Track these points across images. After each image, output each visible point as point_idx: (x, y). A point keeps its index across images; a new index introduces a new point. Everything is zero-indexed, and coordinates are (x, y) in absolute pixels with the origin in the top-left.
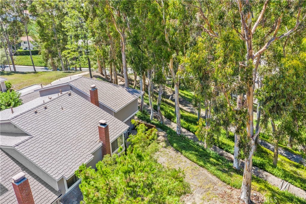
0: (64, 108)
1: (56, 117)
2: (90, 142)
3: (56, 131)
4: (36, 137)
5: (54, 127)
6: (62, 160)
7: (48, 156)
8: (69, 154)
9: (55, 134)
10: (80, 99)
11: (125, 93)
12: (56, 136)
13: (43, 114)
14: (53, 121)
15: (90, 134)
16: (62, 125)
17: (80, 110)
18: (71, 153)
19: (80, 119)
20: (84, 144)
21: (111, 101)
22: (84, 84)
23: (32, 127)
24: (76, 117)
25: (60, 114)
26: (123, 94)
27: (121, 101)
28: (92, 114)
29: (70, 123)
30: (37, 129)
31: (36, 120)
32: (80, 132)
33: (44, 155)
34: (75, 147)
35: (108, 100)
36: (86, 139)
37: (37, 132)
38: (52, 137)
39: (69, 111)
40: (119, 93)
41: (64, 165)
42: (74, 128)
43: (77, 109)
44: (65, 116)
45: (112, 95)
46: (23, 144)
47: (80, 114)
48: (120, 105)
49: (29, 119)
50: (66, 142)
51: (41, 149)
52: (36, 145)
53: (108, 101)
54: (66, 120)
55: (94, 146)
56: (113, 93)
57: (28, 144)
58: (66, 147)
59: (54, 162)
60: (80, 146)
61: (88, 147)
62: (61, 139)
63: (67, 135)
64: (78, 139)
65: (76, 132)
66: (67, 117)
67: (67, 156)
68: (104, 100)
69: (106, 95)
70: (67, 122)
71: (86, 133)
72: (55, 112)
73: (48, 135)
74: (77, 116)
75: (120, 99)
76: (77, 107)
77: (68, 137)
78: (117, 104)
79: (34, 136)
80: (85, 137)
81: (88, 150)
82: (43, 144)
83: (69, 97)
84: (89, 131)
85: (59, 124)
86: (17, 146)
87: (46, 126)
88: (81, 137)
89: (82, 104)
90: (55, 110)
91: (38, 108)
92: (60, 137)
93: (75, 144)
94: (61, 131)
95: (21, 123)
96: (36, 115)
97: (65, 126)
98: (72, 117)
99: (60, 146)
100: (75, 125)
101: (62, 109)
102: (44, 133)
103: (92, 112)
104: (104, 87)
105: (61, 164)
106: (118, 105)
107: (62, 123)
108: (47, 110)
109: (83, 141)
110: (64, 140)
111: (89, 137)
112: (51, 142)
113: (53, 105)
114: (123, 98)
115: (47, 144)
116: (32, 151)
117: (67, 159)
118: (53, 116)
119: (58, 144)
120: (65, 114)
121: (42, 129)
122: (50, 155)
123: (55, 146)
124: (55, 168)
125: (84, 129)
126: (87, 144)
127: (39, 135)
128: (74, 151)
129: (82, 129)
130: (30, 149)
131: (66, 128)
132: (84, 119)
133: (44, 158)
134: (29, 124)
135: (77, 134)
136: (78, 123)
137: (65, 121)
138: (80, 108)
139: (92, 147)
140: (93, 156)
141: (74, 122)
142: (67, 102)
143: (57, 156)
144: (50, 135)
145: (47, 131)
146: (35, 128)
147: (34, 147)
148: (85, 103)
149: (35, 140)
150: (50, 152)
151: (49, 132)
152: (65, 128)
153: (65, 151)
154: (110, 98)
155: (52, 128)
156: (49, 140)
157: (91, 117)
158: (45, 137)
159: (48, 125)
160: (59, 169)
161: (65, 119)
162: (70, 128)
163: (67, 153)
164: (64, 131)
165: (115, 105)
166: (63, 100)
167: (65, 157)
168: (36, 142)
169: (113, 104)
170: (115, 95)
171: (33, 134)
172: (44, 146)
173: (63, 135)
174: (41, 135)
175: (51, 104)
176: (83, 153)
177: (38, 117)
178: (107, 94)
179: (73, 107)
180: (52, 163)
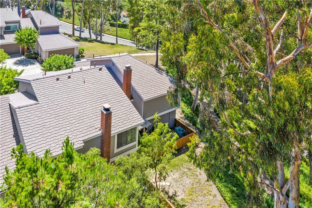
0: (87, 81)
1: (73, 89)
2: (90, 127)
3: (64, 104)
4: (41, 105)
5: (64, 99)
6: (49, 137)
7: (39, 129)
8: (60, 134)
9: (60, 107)
10: (108, 76)
11: (165, 81)
12: (60, 109)
13: (63, 83)
14: (67, 92)
15: (96, 117)
16: (73, 99)
17: (101, 88)
18: (64, 132)
19: (96, 98)
20: (83, 126)
21: (145, 87)
22: (126, 62)
23: (45, 93)
24: (93, 94)
25: (79, 87)
26: (163, 82)
27: (157, 89)
28: (111, 95)
29: (83, 99)
30: (47, 96)
31: (52, 87)
32: (86, 112)
33: (36, 126)
34: (72, 127)
35: (142, 84)
36: (88, 121)
37: (45, 99)
38: (56, 108)
39: (90, 87)
40: (158, 80)
41: (47, 144)
42: (83, 105)
43: (99, 86)
44: (83, 91)
45: (149, 81)
46: (26, 108)
47: (98, 93)
48: (153, 94)
49: (48, 84)
50: (66, 118)
51: (38, 118)
52: (35, 114)
53: (142, 86)
54: (81, 95)
55: (91, 132)
56: (152, 78)
57: (29, 110)
58: (62, 125)
59: (39, 138)
60: (77, 128)
61: (84, 131)
62: (63, 113)
63: (71, 111)
64: (80, 119)
65: (82, 111)
67: (57, 135)
68: (138, 84)
69: (143, 79)
70: (81, 97)
71: (91, 115)
72: (75, 84)
73: (53, 106)
74: (95, 93)
75: (156, 87)
76: (101, 84)
77: (72, 114)
78: (150, 91)
79: (40, 103)
80: (88, 119)
81: (82, 135)
82: (42, 114)
83: (98, 72)
84: (96, 114)
85: (72, 97)
86: (19, 108)
87: (58, 96)
88: (84, 118)
89: (107, 82)
90: (77, 82)
91: (63, 76)
92: (64, 111)
93: (73, 124)
94: (68, 105)
95: (38, 86)
96: (56, 83)
97: (75, 101)
98: (88, 93)
99: (57, 120)
100: (86, 103)
101: (84, 82)
102: (52, 102)
103: (112, 93)
104: (145, 70)
105: (45, 142)
106: (150, 93)
107: (75, 96)
108: (70, 79)
109: (84, 123)
110: (65, 116)
111: (92, 120)
112: (51, 114)
113: (79, 76)
114: (160, 86)
115: (47, 115)
116: (28, 118)
117: (54, 138)
118: (71, 87)
119: (57, 118)
120: (84, 88)
121: (52, 97)
122: (41, 128)
123: (53, 119)
124: (37, 144)
125: (93, 110)
126: (85, 128)
127: (45, 104)
128: (68, 131)
129: (91, 108)
130: (28, 115)
131: (76, 103)
132: (99, 99)
133: (34, 130)
134: (44, 89)
135: (82, 114)
136: (90, 101)
137: (79, 96)
138: (103, 85)
139: (88, 133)
140: (83, 144)
141: (87, 100)
142: (93, 77)
143: (47, 132)
144: (56, 106)
145: (56, 101)
146: (46, 95)
147: (33, 114)
148: (111, 81)
149: (38, 108)
150: (44, 124)
151: (56, 103)
152: (74, 104)
153: (59, 128)
154: (145, 83)
155: (62, 99)
156: (51, 112)
157: (109, 98)
158: (49, 107)
159: (60, 96)
160: (39, 147)
161: (80, 93)
162: (79, 104)
163: (59, 131)
164: (72, 106)
165: (147, 92)
166: (90, 73)
167: (54, 135)
168: (38, 110)
169: (145, 91)
170: (152, 81)
171: (41, 100)
172: (42, 117)
173: (68, 110)
174: (47, 103)
175: (77, 75)
176: (75, 137)
177: (56, 85)
178: (145, 78)
179: (96, 83)
180: (37, 138)
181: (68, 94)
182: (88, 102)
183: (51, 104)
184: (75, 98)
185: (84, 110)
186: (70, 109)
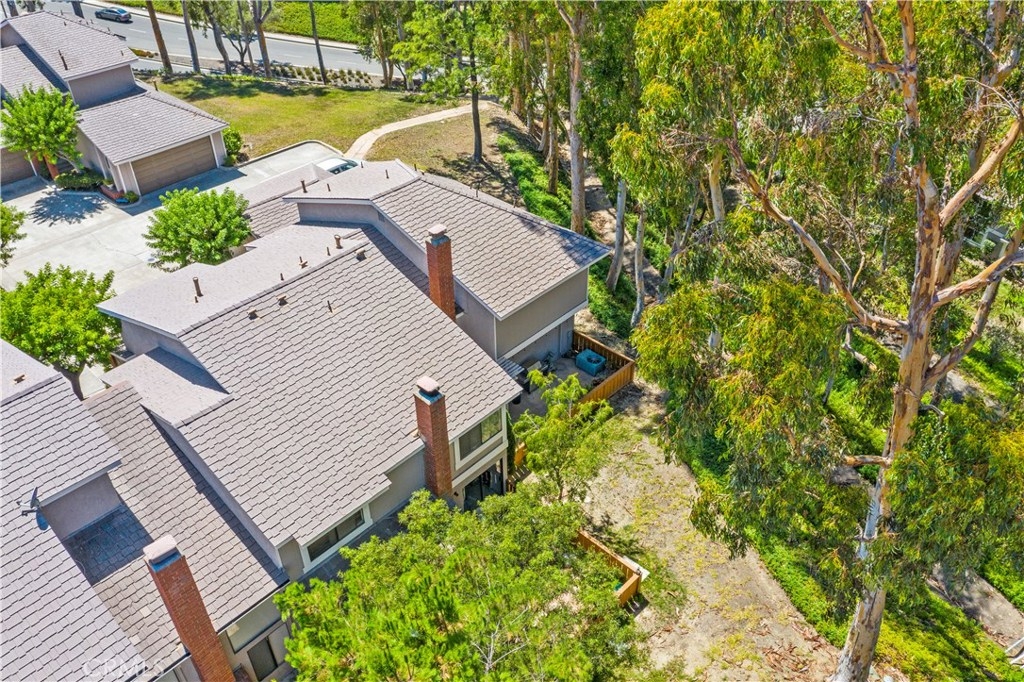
0: (337, 304)
1: (307, 335)
2: (389, 434)
3: (298, 385)
4: (240, 403)
5: (296, 371)
6: (299, 484)
7: (263, 468)
8: (321, 468)
9: (293, 397)
10: (390, 275)
11: (544, 249)
12: (295, 403)
13: (271, 324)
14: (295, 348)
15: (395, 403)
16: (318, 366)
17: (381, 316)
18: (329, 464)
19: (377, 349)
20: (371, 437)
21: (491, 279)
22: (420, 208)
23: (234, 365)
24: (366, 340)
25: (320, 327)
26: (539, 251)
27: (526, 279)
28: (415, 333)
29: (345, 360)
30: (246, 374)
31: (247, 344)
32: (366, 397)
33: (253, 464)
34: (344, 444)
35: (483, 271)
36: (381, 420)
37: (244, 383)
38: (283, 403)
39: (349, 319)
40: (524, 247)
41: (301, 501)
42: (351, 379)
43: (375, 312)
44: (335, 335)
45: (500, 255)
46: (204, 420)
47: (378, 332)
48: (519, 297)
49: (231, 336)
50: (320, 424)
51: (248, 441)
52: (236, 429)
53: (483, 277)
54: (334, 349)
55: (397, 447)
56: (506, 246)
57: (215, 423)
58: (317, 445)
59: (275, 490)
60: (358, 445)
61: (380, 449)
62: (309, 413)
63: (327, 402)
64: (356, 419)
65: (354, 395)
66: (340, 339)
67: (315, 473)
68: (471, 272)
69: (482, 253)
70: (336, 356)
71: (382, 402)
72: (307, 320)
73: (274, 398)
74: (371, 336)
75: (525, 273)
76: (377, 303)
77: (330, 409)
78: (510, 289)
79: (236, 396)
80: (377, 414)
81: (377, 461)
82: (255, 427)
83: (356, 267)
84: (393, 396)
85: (312, 363)
86: (186, 425)
87: (274, 366)
88: (365, 413)
89: (393, 295)
90: (309, 312)
91: (263, 299)
92: (307, 406)
93: (344, 436)
94: (312, 386)
95: (209, 349)
96: (252, 326)
97: (326, 369)
98: (351, 340)
99: (301, 436)
100: (358, 368)
101: (330, 308)
102: (265, 388)
103: (417, 325)
104: (480, 223)
105: (293, 498)
106: (510, 294)
107: (320, 357)
108: (285, 309)
109: (371, 426)
110: (316, 417)
111: (389, 416)
112: (278, 422)
113: (307, 292)
114: (534, 267)
115: (268, 428)
116: (223, 446)
117: (313, 483)
118: (300, 331)
119: (298, 429)
120: (335, 326)
121: (261, 373)
122: (268, 464)
123: (288, 435)
124: (277, 507)
125: (381, 386)
126: (380, 440)
127: (250, 396)
128: (339, 458)
129: (374, 383)
130: (220, 438)
131: (330, 375)
132: (388, 350)
133: (252, 474)
134: (228, 353)
135: (357, 402)
136: (367, 363)
137: (330, 353)
138: (383, 306)
139: (391, 451)
140: (389, 483)
141: (356, 360)
142: (348, 285)
143: (288, 471)
144: (280, 397)
145: (274, 382)
146: (241, 369)
147: (230, 432)
148: (403, 289)
149: (236, 412)
150: (270, 454)
151: (278, 389)
152: (326, 378)
153: (313, 456)
154: (491, 267)
155: (289, 374)
156: (275, 416)
157: (412, 343)
158: (263, 405)
159: (280, 364)
160: (285, 513)
161: (331, 343)
162: (341, 378)
163: (316, 462)
164: (323, 388)
165: (503, 293)
166: (337, 276)
167: (309, 476)
168: (238, 419)
169: (496, 290)
170: (509, 256)
171: (236, 388)
172: (259, 434)
173: (317, 400)
174: (255, 394)
175: (299, 289)
176: (363, 469)
177: (255, 332)
178: (486, 250)
179: (362, 305)
180: (269, 492)
181: (299, 354)
182: (361, 365)
183: (267, 395)
184: (323, 363)
185: (359, 392)
186: (321, 397)
